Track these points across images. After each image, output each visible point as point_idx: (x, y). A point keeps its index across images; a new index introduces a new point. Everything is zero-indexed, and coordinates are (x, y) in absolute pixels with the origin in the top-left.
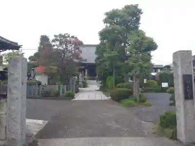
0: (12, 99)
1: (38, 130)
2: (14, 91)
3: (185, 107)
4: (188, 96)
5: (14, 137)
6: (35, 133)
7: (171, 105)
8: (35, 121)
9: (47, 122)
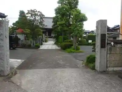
4: (103, 46)
6: (16, 67)
7: (93, 51)
9: (23, 60)
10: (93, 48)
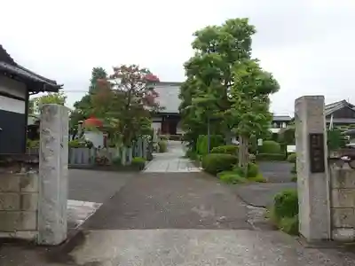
0: (46, 170)
3: (311, 183)
5: (49, 227)
6: (82, 221)
8: (82, 203)
9: (100, 204)
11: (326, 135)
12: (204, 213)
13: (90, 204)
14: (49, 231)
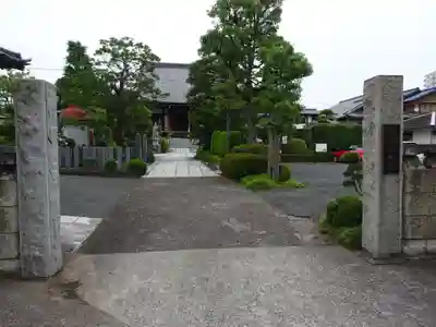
0: (27, 175)
1: (84, 237)
2: (31, 158)
5: (37, 253)
6: (79, 243)
7: (346, 184)
8: (74, 218)
9: (99, 220)
10: (346, 174)
11: (402, 127)
12: (238, 227)
13: (85, 220)
14: (38, 260)
